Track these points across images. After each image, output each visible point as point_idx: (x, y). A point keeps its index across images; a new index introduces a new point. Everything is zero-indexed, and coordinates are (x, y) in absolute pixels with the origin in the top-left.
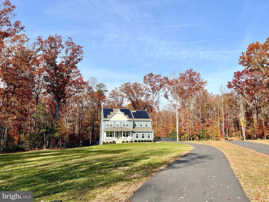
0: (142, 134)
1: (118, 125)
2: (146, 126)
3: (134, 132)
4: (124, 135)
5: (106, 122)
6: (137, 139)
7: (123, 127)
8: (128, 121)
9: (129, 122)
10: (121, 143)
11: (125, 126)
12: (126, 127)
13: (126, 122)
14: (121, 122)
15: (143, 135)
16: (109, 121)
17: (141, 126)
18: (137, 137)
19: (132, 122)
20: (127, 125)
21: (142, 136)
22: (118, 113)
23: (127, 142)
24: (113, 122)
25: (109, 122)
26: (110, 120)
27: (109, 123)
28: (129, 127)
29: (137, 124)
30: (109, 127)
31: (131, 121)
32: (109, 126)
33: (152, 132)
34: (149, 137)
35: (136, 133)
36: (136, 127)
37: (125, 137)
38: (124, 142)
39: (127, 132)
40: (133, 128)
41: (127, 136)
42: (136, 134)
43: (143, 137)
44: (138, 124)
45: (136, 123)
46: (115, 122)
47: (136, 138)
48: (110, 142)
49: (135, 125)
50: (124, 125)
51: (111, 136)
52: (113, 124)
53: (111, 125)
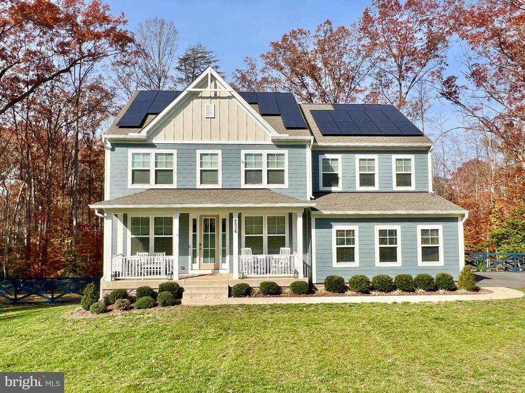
0: (382, 232)
1: (208, 175)
2: (404, 179)
3: (325, 223)
4: (254, 244)
5: (131, 151)
6: (346, 270)
7: (243, 186)
8: (280, 144)
9: (285, 151)
10: (225, 299)
11: (259, 181)
12: (264, 184)
13: (265, 152)
14: (231, 152)
15: (387, 237)
16: (153, 146)
17: (367, 180)
18: (345, 254)
19: (308, 152)
20: (275, 176)
21: (377, 246)
22: (208, 91)
23: (272, 290)
24: (174, 152)
25: (152, 151)
26: (154, 141)
27: (149, 160)
28: (286, 185)
29: (339, 172)
30: (152, 185)
31: (301, 145)
32: (147, 181)
33: (453, 219)
34: (430, 253)
35: (337, 227)
36: (334, 189)
37: (259, 257)
38: (243, 291)
39: (276, 222)
40: (317, 194)
41: (276, 245)
42: (339, 233)
43: (388, 255)
44: (348, 168)
45: (339, 163)
46: (186, 151)
47: (336, 264)
48: (145, 292)
49: (332, 179)
50: (253, 176)
51: (164, 246)
52: (175, 168)
53: (163, 175)
